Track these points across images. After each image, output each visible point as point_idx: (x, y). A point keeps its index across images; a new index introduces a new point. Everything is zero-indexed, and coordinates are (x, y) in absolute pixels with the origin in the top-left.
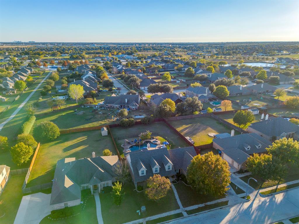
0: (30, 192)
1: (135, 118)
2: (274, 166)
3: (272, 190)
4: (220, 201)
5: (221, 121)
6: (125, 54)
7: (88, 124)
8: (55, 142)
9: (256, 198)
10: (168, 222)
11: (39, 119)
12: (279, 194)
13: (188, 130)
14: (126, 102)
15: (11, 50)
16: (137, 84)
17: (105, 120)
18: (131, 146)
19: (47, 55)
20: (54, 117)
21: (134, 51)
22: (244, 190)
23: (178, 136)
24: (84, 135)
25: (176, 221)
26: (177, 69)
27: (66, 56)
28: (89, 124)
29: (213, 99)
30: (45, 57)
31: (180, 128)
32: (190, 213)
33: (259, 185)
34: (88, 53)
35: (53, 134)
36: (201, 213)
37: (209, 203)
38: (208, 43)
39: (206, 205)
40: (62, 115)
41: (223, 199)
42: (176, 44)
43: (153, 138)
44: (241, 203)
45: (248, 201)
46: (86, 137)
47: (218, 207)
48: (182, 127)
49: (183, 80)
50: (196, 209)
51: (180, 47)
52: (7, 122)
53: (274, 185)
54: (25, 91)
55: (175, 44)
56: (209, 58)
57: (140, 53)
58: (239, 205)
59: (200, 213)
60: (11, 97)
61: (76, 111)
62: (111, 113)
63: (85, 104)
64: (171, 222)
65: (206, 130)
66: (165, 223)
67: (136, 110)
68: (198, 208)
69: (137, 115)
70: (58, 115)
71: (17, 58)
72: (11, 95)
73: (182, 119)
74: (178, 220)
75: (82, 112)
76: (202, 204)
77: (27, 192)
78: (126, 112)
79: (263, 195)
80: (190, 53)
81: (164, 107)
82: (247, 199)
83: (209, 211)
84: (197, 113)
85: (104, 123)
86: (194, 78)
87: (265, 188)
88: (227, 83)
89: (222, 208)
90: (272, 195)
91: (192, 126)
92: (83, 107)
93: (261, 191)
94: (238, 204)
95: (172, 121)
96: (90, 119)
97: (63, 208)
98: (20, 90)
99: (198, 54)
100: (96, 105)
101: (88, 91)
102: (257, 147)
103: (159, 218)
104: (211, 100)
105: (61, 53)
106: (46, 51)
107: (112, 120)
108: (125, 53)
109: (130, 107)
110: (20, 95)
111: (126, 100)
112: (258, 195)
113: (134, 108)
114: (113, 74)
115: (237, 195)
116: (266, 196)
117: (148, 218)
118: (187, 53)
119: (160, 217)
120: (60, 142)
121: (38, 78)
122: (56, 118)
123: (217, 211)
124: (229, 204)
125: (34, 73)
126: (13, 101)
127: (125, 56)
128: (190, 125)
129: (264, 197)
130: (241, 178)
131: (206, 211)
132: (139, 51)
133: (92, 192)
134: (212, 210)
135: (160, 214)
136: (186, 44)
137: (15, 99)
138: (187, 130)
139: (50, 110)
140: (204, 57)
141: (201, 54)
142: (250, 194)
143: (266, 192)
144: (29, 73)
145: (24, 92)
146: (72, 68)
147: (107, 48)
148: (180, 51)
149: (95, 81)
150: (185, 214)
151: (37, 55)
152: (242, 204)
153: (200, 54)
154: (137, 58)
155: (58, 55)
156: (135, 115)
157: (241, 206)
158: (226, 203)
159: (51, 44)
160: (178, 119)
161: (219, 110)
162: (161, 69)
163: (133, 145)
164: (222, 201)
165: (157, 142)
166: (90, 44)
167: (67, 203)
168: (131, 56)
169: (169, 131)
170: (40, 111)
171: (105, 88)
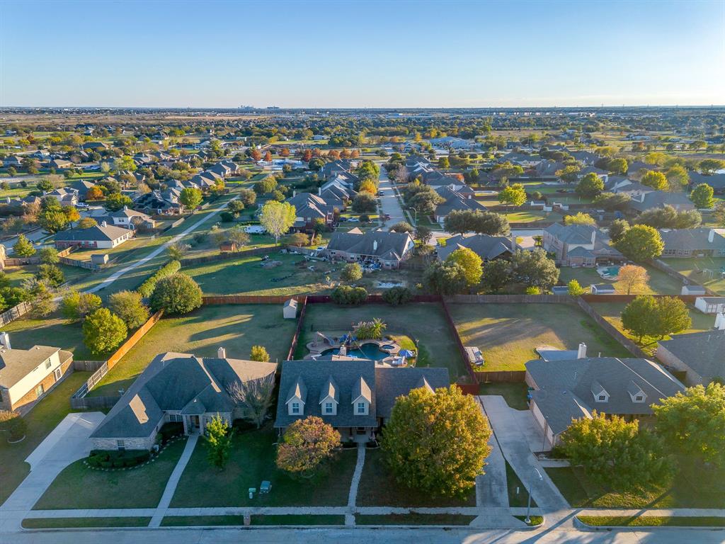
0: (85, 407)
1: (381, 287)
2: (632, 454)
3: (619, 518)
4: (453, 511)
5: (596, 320)
6: (456, 136)
7: (270, 290)
8: (186, 319)
9: (558, 528)
10: (303, 528)
11: (186, 269)
12: (633, 533)
13: (490, 330)
14: (375, 248)
15: (223, 125)
16: (429, 209)
17: (311, 285)
18: (328, 348)
19: (285, 138)
20: (217, 266)
21: (482, 129)
22: (538, 501)
23: (453, 343)
24: (248, 312)
25: (320, 530)
26: (563, 177)
27: (323, 139)
28: (274, 290)
29: (610, 260)
30: (280, 140)
31: (474, 323)
32: (362, 520)
33: (587, 498)
34: (372, 133)
35: (185, 302)
36: (388, 528)
37: (423, 510)
38: (708, 109)
39: (412, 513)
40: (234, 266)
41: (465, 508)
42: (610, 110)
43: (389, 339)
44: (508, 529)
45: (530, 527)
46: (252, 315)
47: (439, 525)
48: (478, 323)
49: (561, 206)
50: (382, 516)
51: (615, 119)
52: (131, 269)
53: (634, 508)
54: (200, 209)
55: (607, 112)
56: (686, 148)
57: (494, 135)
58: (497, 534)
59: (386, 526)
60: (168, 219)
61: (265, 259)
62: (332, 271)
63: (291, 246)
64: (309, 530)
65: (539, 337)
66: (294, 528)
67: (394, 268)
68: (389, 513)
69: (387, 282)
70: (225, 265)
71: (225, 143)
72: (169, 216)
73: (491, 303)
74: (326, 530)
75: (275, 262)
76: (405, 507)
77: (79, 407)
78: (358, 272)
79: (582, 524)
80: (636, 134)
81: (443, 267)
82: (528, 524)
83: (411, 528)
84: (537, 291)
85: (305, 291)
86: (593, 202)
87: (604, 508)
88: (674, 219)
89: (450, 529)
90: (609, 530)
91: (506, 322)
92: (284, 251)
93: (584, 513)
94: (498, 531)
95: (464, 303)
96: (283, 279)
97: (115, 449)
98: (188, 208)
99: (659, 138)
100: (312, 251)
101: (309, 219)
102: (633, 398)
103: (289, 515)
104: (603, 261)
105: (315, 133)
106: (289, 128)
107: (327, 287)
108: (456, 133)
109: (382, 261)
110: (185, 218)
111: (375, 245)
112: (570, 521)
113: (388, 263)
114: (398, 183)
115: (508, 508)
116: (590, 528)
117: (267, 508)
118: (627, 134)
119: (291, 513)
120: (195, 319)
121: (240, 186)
122: (219, 269)
123: (433, 532)
124: (473, 524)
125: (237, 175)
126: (167, 229)
127: (451, 141)
128: (504, 319)
129: (581, 531)
130: (548, 470)
131: (404, 526)
132: (498, 130)
133: (186, 431)
134: (421, 528)
135: (294, 506)
136: (640, 112)
137: (171, 226)
138: (486, 331)
139: (217, 252)
140: (670, 148)
141: (667, 138)
142: (547, 513)
143: (599, 519)
144: (227, 173)
145: (196, 212)
146: (315, 165)
147: (422, 122)
148: (612, 129)
149: (344, 197)
150: (350, 520)
151: (265, 137)
152: (508, 532)
153: (663, 138)
154: (482, 145)
155: (307, 138)
156: (383, 282)
157: (500, 538)
158: (466, 520)
159: (307, 112)
160: (481, 301)
161: (605, 291)
162: (522, 175)
163: (334, 347)
164: (460, 512)
165: (394, 347)
166: (390, 112)
167: (123, 441)
168: (470, 142)
169: (441, 328)
170: (199, 253)
171: (356, 213)
